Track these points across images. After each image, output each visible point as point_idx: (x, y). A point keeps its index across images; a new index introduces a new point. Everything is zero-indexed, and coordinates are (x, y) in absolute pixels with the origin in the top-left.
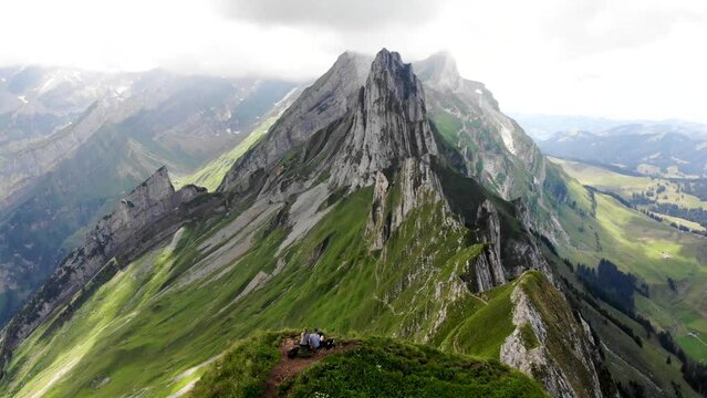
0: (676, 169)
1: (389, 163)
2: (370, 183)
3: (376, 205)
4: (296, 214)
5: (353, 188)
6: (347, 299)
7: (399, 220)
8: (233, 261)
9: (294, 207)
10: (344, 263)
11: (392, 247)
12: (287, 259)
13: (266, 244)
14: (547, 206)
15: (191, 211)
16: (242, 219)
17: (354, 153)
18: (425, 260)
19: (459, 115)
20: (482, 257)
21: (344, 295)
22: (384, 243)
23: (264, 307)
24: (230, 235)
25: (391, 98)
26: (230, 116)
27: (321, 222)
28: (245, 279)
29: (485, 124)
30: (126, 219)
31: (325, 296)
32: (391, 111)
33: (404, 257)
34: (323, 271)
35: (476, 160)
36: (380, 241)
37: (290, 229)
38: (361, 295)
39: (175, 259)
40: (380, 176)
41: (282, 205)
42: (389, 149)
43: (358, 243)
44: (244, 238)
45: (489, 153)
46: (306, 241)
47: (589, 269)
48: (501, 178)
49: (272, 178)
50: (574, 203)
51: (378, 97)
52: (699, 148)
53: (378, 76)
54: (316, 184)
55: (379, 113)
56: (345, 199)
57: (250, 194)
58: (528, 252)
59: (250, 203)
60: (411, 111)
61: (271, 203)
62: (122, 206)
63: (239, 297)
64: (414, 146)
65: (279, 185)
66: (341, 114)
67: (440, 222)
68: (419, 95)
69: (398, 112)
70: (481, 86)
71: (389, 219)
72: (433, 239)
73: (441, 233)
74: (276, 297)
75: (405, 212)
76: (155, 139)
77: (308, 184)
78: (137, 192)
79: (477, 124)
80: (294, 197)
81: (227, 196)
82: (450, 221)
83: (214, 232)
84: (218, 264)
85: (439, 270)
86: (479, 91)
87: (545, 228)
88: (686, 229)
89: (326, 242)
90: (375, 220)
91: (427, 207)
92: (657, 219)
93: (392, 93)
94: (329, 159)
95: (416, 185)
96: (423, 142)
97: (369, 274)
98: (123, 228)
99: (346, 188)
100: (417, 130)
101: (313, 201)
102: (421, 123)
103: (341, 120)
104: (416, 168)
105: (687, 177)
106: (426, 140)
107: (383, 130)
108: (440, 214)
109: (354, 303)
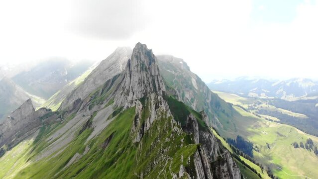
0: (264, 94)
1: (143, 95)
2: (134, 105)
3: (137, 117)
4: (96, 121)
5: (125, 108)
6: (120, 172)
7: (148, 126)
8: (63, 147)
9: (95, 118)
10: (120, 149)
11: (145, 142)
12: (91, 146)
13: (80, 138)
14: (213, 112)
15: (43, 121)
16: (68, 125)
17: (125, 91)
18: (163, 152)
19: (173, 73)
20: (197, 154)
21: (119, 169)
22: (141, 139)
23: (77, 173)
24: (62, 133)
25: (143, 64)
26: (67, 74)
27: (109, 125)
28: (69, 157)
29: (184, 76)
30: (10, 126)
31: (110, 169)
32: (143, 70)
33: (151, 149)
34: (109, 154)
35: (182, 92)
36: (139, 137)
37: (93, 130)
38: (128, 170)
39: (34, 146)
40: (138, 102)
41: (89, 117)
42: (143, 89)
43: (127, 138)
44: (69, 135)
45: (187, 89)
46: (101, 136)
47: (232, 140)
48: (192, 100)
49: (84, 104)
50: (224, 111)
51: (137, 64)
52: (273, 85)
53: (136, 55)
54: (107, 106)
55: (137, 71)
56: (121, 114)
57: (73, 112)
58: (209, 137)
59: (73, 116)
60: (153, 70)
61: (84, 116)
62: (8, 119)
63: (65, 167)
64: (155, 87)
65: (88, 107)
66: (120, 72)
67: (170, 129)
68: (156, 63)
69: (146, 71)
70: (182, 60)
71: (143, 125)
72: (167, 139)
73: (171, 135)
74: (84, 167)
75: (152, 122)
76: (29, 85)
77: (103, 106)
78: (16, 112)
79: (181, 77)
80: (95, 113)
81: (62, 113)
82: (176, 128)
83: (55, 132)
84: (56, 148)
85: (172, 159)
86: (181, 62)
87: (213, 122)
88: (272, 121)
89: (111, 137)
90: (136, 126)
91: (163, 120)
92: (259, 116)
93: (143, 62)
94: (114, 93)
95: (157, 107)
96: (159, 85)
97: (133, 156)
98: (9, 130)
99: (122, 108)
100: (156, 79)
101: (105, 114)
102: (157, 76)
103: (119, 75)
104: (156, 98)
105: (269, 98)
106: (160, 84)
107: (139, 79)
108: (170, 124)
109: (124, 174)
